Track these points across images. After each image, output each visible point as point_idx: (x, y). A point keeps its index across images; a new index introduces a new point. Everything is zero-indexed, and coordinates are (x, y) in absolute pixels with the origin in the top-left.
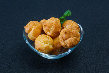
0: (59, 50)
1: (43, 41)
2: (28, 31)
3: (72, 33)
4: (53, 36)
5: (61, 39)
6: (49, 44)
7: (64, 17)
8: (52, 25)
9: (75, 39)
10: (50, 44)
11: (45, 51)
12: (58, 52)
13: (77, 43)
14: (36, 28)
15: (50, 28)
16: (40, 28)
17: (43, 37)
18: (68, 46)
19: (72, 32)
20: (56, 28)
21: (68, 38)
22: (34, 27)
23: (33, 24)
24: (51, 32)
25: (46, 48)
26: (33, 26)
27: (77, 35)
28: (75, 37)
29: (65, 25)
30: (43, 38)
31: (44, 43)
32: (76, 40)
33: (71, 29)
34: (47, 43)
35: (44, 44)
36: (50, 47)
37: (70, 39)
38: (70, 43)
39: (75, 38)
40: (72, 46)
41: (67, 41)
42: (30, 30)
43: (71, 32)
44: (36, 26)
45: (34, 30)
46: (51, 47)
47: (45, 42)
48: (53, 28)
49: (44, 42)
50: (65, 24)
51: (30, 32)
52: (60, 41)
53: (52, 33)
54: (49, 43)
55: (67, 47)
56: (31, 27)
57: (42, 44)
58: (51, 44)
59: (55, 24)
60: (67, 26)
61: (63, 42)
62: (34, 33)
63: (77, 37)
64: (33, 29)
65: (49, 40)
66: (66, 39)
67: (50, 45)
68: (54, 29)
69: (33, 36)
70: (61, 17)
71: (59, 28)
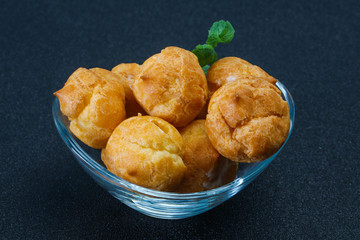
0: (209, 175)
1: (146, 137)
2: (75, 107)
3: (261, 102)
4: (181, 118)
5: (220, 125)
6: (171, 152)
7: (213, 44)
8: (176, 77)
9: (273, 123)
10: (174, 148)
11: (158, 179)
12: (205, 185)
13: (280, 139)
14: (108, 93)
15: (167, 87)
16: (120, 95)
17: (144, 125)
18: (250, 151)
19: (258, 97)
20: (189, 87)
21: (248, 120)
22: (97, 88)
23: (94, 77)
24: (174, 102)
25: (161, 165)
26: (93, 86)
27: (278, 107)
28: (272, 113)
29: (219, 76)
30: (146, 128)
31: (151, 147)
32: (279, 127)
33: (252, 85)
34: (161, 148)
35: (148, 150)
36: (175, 164)
37: (254, 122)
38: (259, 139)
39: (275, 117)
40: (265, 150)
41: (242, 133)
42: (85, 101)
43: (255, 95)
44: (106, 87)
45: (99, 102)
46: (178, 162)
47: (155, 146)
48: (178, 88)
49: (151, 142)
50: (221, 70)
51: (81, 111)
52: (215, 135)
53: (178, 109)
54: (168, 147)
55: (245, 156)
56: (85, 91)
57: (143, 151)
58: (178, 152)
59: (186, 72)
60: (231, 78)
61: (228, 137)
62: (101, 115)
63: (278, 115)
64: (95, 98)
65: (167, 136)
66: (239, 125)
67: (174, 156)
68: (185, 91)
69: (98, 124)
70: (199, 47)
71: (201, 86)
